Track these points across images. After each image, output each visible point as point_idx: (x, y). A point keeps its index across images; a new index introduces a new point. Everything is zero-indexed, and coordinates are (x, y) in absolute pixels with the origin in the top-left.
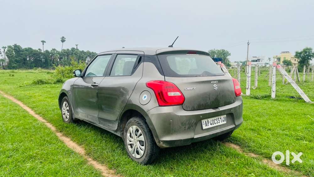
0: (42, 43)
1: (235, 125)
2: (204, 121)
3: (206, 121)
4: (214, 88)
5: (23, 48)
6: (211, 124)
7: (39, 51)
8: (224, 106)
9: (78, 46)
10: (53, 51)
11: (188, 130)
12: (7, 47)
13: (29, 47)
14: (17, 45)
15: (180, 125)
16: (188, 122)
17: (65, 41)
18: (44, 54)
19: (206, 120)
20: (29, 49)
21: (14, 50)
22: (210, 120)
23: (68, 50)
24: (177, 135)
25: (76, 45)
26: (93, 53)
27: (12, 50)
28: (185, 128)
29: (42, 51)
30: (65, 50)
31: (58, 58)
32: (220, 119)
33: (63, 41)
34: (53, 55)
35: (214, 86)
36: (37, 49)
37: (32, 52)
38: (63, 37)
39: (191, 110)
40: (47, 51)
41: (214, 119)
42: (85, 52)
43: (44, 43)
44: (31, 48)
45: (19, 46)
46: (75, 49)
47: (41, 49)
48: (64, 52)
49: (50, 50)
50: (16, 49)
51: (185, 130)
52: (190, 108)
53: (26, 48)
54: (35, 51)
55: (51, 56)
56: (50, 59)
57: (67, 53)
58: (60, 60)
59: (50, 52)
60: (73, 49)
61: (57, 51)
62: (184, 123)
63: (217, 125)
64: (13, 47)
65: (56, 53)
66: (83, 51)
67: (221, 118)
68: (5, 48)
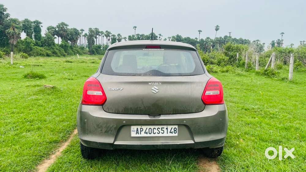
0: (199, 32)
1: (194, 141)
2: (134, 128)
3: (137, 129)
4: (153, 91)
5: (183, 38)
6: (146, 133)
7: (195, 40)
8: (173, 114)
9: (231, 34)
10: (207, 39)
11: (106, 133)
12: (171, 37)
13: (188, 37)
14: (179, 35)
15: (96, 127)
16: (105, 126)
17: (219, 29)
18: (199, 42)
19: (139, 127)
20: (188, 38)
21: (176, 39)
22: (144, 128)
23: (221, 38)
24: (92, 136)
25: (230, 33)
26: (245, 40)
27: (175, 39)
28: (101, 130)
29: (198, 40)
30: (217, 38)
31: (211, 46)
32: (165, 130)
33: (217, 29)
34: (207, 43)
35: (153, 88)
36: (194, 38)
37: (190, 41)
38: (218, 26)
39: (114, 112)
40: (202, 40)
41: (152, 127)
42: (238, 40)
43: (201, 32)
44: (189, 38)
45: (180, 36)
46: (227, 36)
47: (197, 38)
48: (217, 40)
49: (204, 39)
50: (178, 39)
51: (101, 133)
52: (112, 110)
53: (185, 38)
54: (192, 40)
55: (205, 44)
56: (204, 46)
57: (219, 41)
58: (213, 48)
59: (204, 40)
60: (226, 37)
61: (211, 39)
62: (100, 125)
63: (157, 135)
64: (176, 37)
65: (210, 41)
66: (235, 39)
67: (167, 129)
68: (170, 38)
